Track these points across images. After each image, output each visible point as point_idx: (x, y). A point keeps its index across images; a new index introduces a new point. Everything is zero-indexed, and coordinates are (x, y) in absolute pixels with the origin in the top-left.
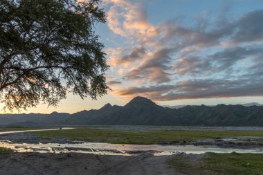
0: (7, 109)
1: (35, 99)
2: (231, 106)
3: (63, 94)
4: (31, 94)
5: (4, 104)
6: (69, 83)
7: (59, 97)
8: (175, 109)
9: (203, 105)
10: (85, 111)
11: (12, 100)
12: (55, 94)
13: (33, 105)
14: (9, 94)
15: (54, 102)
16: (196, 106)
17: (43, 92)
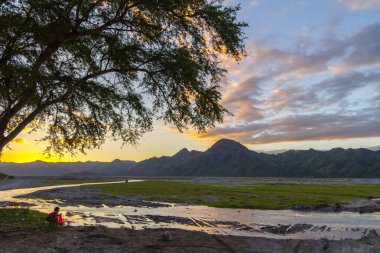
0: (52, 151)
1: (99, 134)
2: (351, 151)
3: (147, 123)
4: (91, 125)
5: (47, 143)
6: (157, 104)
7: (139, 129)
8: (273, 155)
9: (311, 150)
10: (155, 158)
11: (60, 136)
12: (133, 123)
13: (95, 145)
14: (55, 125)
15: (132, 137)
16: (302, 151)
17: (111, 121)
